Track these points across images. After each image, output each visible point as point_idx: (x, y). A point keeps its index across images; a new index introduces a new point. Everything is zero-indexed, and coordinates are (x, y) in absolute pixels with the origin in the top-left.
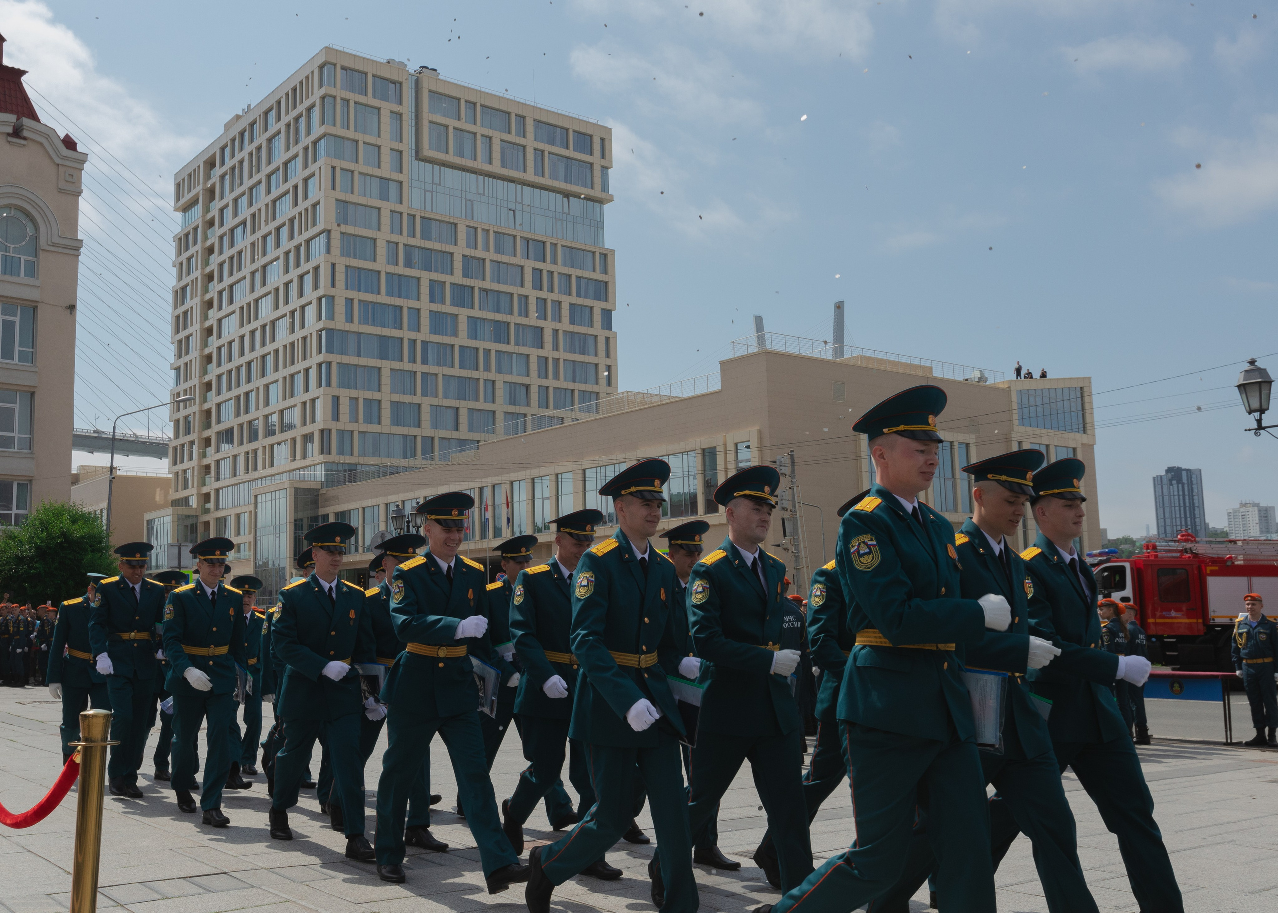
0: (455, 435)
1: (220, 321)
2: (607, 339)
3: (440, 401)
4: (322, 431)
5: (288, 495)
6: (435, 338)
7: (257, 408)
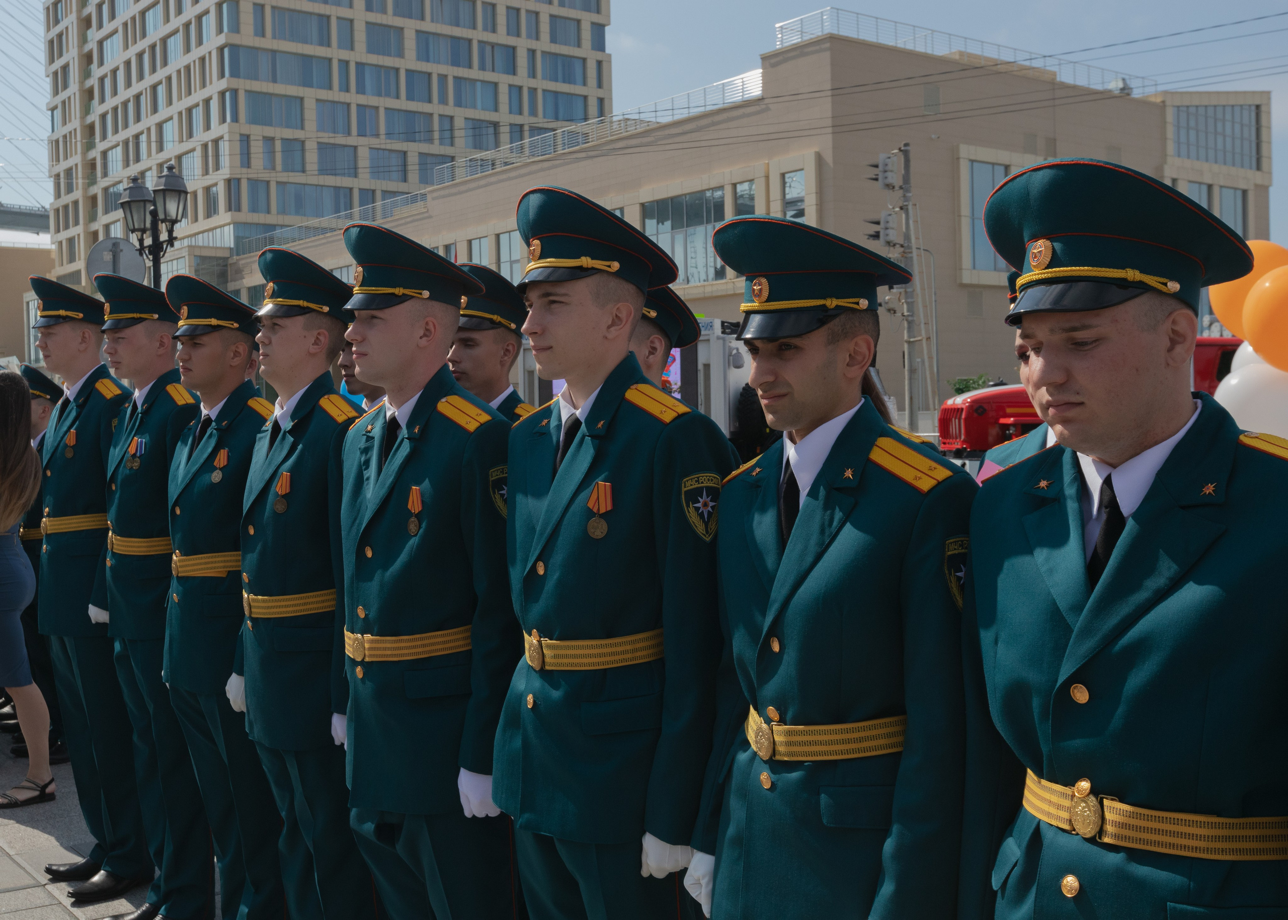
0: (402, 187)
1: (101, 43)
2: (599, 63)
3: (382, 142)
4: (229, 181)
5: (187, 265)
6: (374, 59)
7: (149, 154)
